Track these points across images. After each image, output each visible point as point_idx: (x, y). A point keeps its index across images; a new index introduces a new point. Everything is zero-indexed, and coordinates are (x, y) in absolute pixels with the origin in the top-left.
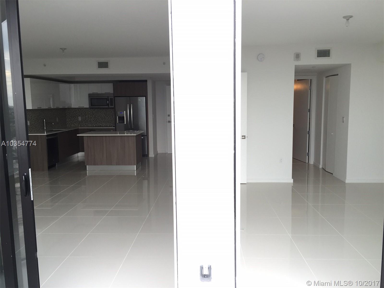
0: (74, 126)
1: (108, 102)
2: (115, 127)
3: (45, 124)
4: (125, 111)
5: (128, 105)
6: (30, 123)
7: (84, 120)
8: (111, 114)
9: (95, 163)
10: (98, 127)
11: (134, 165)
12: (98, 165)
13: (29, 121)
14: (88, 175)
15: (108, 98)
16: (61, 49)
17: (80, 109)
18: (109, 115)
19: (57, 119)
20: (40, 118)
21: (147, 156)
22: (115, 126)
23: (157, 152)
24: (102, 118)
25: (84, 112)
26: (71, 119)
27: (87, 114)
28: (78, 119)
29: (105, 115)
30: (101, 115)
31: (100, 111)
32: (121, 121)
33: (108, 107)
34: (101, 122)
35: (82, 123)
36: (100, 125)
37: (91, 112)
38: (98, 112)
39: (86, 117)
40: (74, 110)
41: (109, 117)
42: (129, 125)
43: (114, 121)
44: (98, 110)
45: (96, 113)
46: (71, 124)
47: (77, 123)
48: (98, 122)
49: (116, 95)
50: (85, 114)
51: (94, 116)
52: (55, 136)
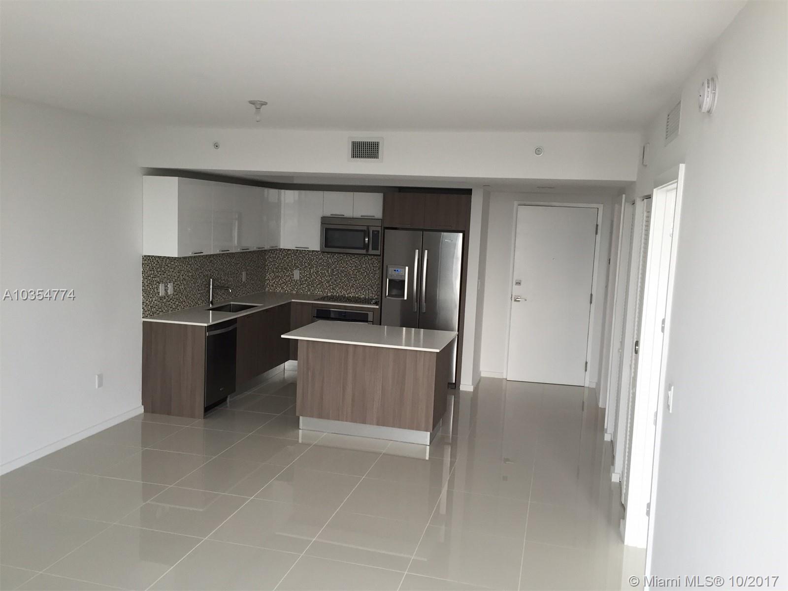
1: (367, 239)
2: (380, 305)
3: (211, 289)
4: (407, 268)
5: (417, 251)
6: (174, 287)
7: (305, 278)
8: (372, 268)
9: (321, 413)
10: (337, 299)
11: (426, 431)
12: (328, 418)
13: (172, 283)
14: (300, 441)
15: (368, 229)
16: (252, 103)
17: (299, 251)
18: (367, 270)
19: (244, 274)
20: (201, 274)
21: (456, 388)
22: (380, 303)
23: (480, 373)
24: (350, 277)
25: (307, 259)
26: (277, 274)
27: (315, 266)
28: (292, 276)
29: (356, 271)
30: (346, 270)
31: (347, 259)
32: (394, 292)
33: (365, 253)
34: (345, 288)
35: (302, 286)
36: (343, 293)
37: (325, 261)
38: (340, 262)
39: (312, 272)
40: (285, 253)
41: (367, 277)
42: (416, 307)
43: (379, 286)
44: (341, 258)
45: (336, 263)
46: (274, 286)
47: (289, 285)
48: (339, 286)
49: (388, 225)
50: (309, 265)
51: (330, 270)
52: (231, 328)
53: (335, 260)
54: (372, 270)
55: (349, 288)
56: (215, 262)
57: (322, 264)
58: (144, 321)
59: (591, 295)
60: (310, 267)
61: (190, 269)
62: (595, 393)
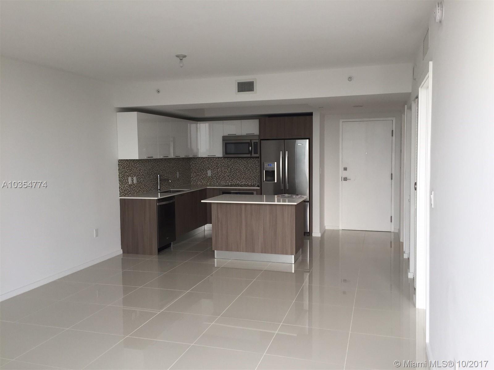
0: (201, 184)
1: (251, 148)
3: (159, 181)
4: (276, 163)
5: (281, 152)
6: (137, 179)
7: (215, 175)
8: (255, 166)
9: (228, 248)
10: (235, 186)
11: (292, 255)
12: (231, 250)
13: (136, 177)
14: (216, 266)
15: (251, 141)
16: (177, 56)
17: (210, 159)
18: (251, 168)
19: (178, 173)
20: (152, 172)
21: (310, 235)
22: (260, 186)
23: (325, 227)
24: (241, 173)
25: (215, 163)
26: (198, 173)
27: (220, 167)
28: (207, 174)
29: (245, 169)
30: (239, 168)
31: (239, 162)
32: (269, 178)
33: (250, 156)
34: (239, 179)
35: (213, 180)
36: (238, 182)
37: (226, 164)
38: (235, 164)
39: (218, 171)
40: (202, 161)
41: (252, 172)
42: (282, 186)
43: (259, 177)
44: (236, 161)
45: (233, 164)
46: (196, 180)
47: (205, 180)
48: (235, 178)
49: (262, 138)
50: (216, 166)
51: (229, 169)
52: (171, 201)
53: (232, 163)
54: (255, 168)
55: (241, 179)
56: (161, 165)
57: (224, 165)
58: (120, 199)
59: (392, 174)
60: (217, 168)
61: (146, 169)
62: (397, 235)
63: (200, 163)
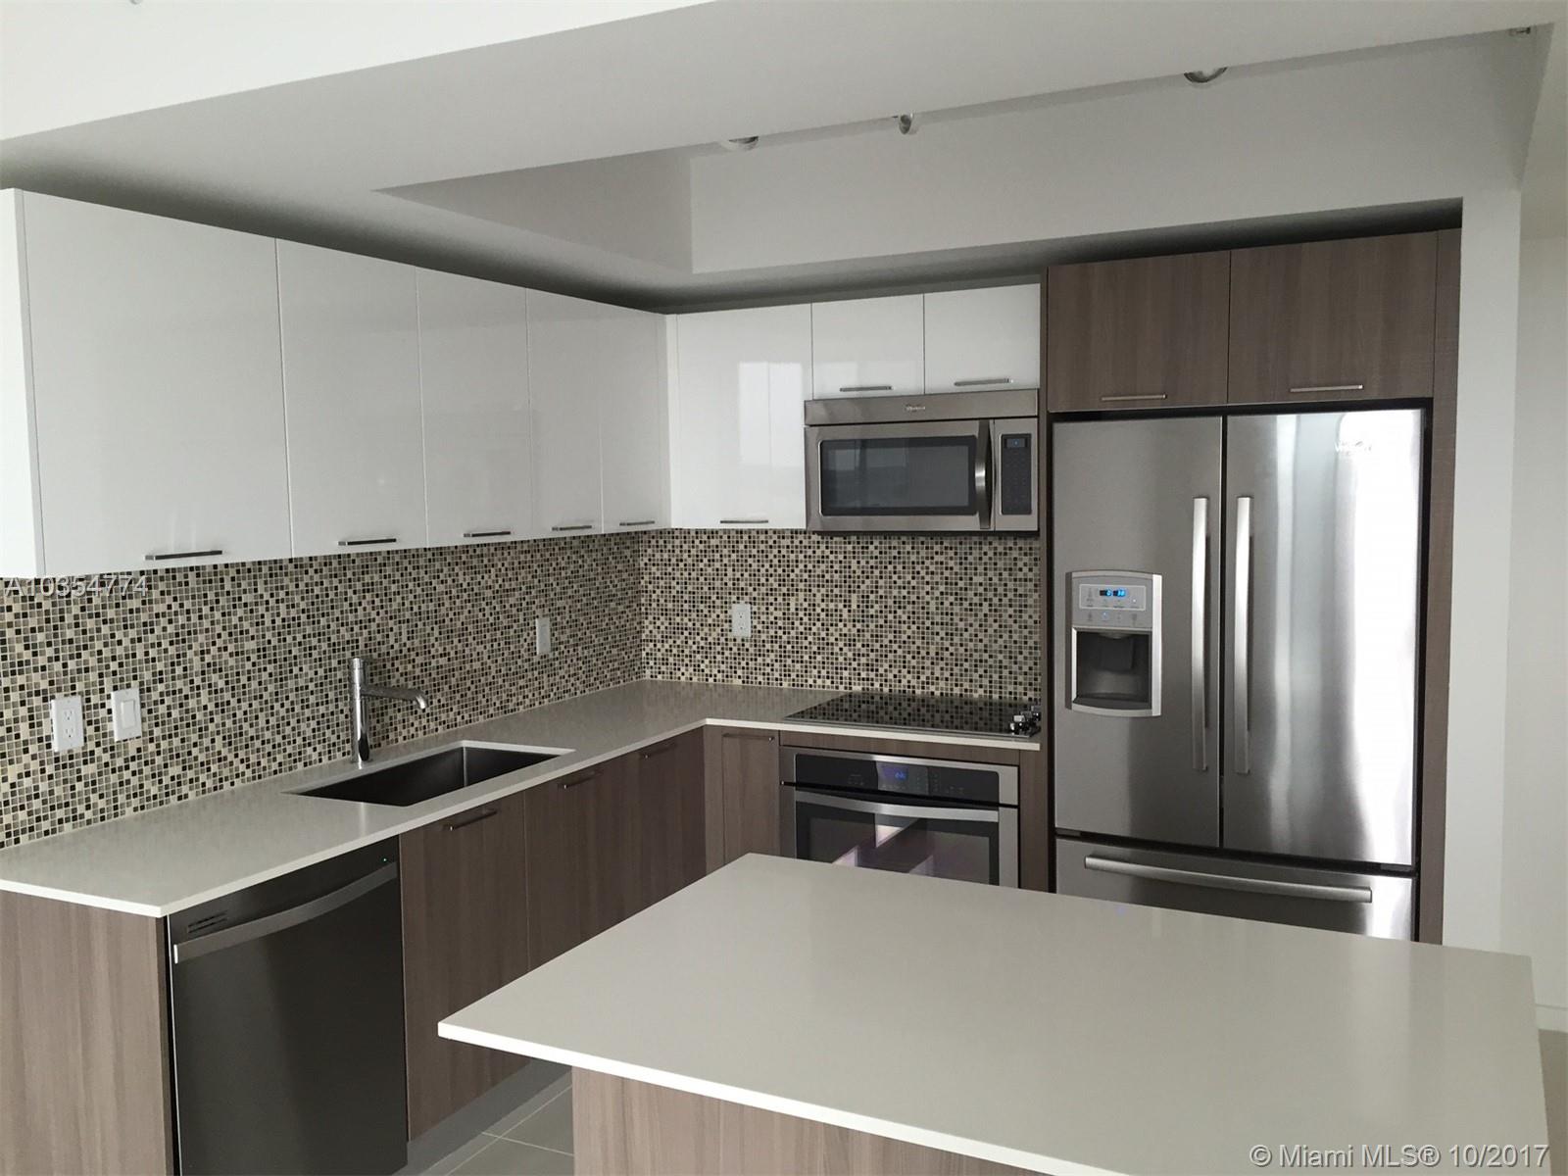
0: (695, 679)
1: (981, 474)
2: (1043, 735)
4: (1158, 581)
5: (1201, 505)
7: (772, 632)
13: (136, 689)
15: (986, 431)
18: (990, 595)
19: (542, 627)
22: (1044, 732)
24: (928, 623)
25: (775, 560)
26: (678, 620)
27: (802, 586)
28: (727, 626)
29: (952, 598)
30: (914, 598)
31: (913, 557)
32: (1107, 685)
33: (979, 528)
35: (760, 660)
37: (837, 567)
38: (891, 567)
39: (792, 608)
41: (991, 620)
43: (1041, 655)
44: (895, 552)
45: (877, 572)
46: (671, 660)
47: (719, 657)
49: (1063, 405)
50: (782, 583)
51: (854, 597)
53: (872, 562)
54: (1010, 594)
57: (828, 576)
60: (785, 590)
63: (690, 561)
